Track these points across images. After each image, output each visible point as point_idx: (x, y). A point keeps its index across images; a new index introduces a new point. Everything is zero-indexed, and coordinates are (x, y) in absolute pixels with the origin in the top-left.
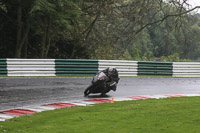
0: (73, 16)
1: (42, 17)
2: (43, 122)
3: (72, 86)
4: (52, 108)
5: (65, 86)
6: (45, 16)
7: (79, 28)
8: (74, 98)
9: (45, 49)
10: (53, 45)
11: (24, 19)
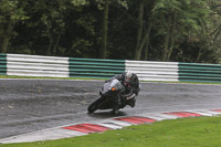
0: (201, 15)
1: (166, 16)
2: (163, 132)
3: (197, 93)
4: (174, 117)
5: (190, 93)
6: (169, 15)
7: (206, 29)
8: (199, 107)
9: (168, 51)
10: (177, 47)
11: (145, 18)
